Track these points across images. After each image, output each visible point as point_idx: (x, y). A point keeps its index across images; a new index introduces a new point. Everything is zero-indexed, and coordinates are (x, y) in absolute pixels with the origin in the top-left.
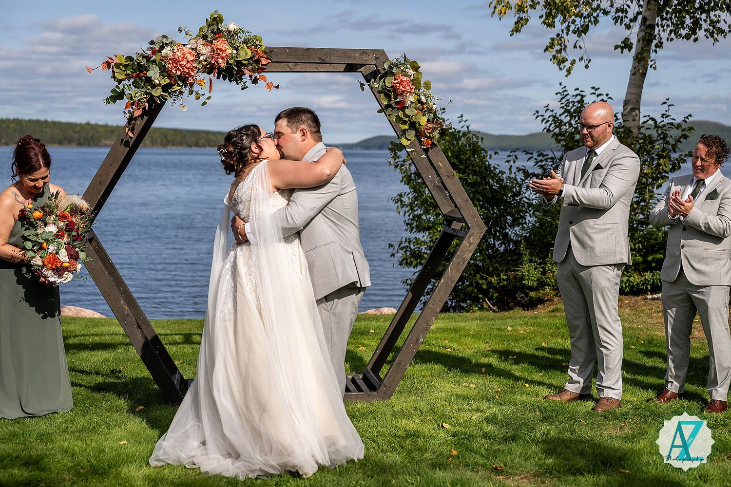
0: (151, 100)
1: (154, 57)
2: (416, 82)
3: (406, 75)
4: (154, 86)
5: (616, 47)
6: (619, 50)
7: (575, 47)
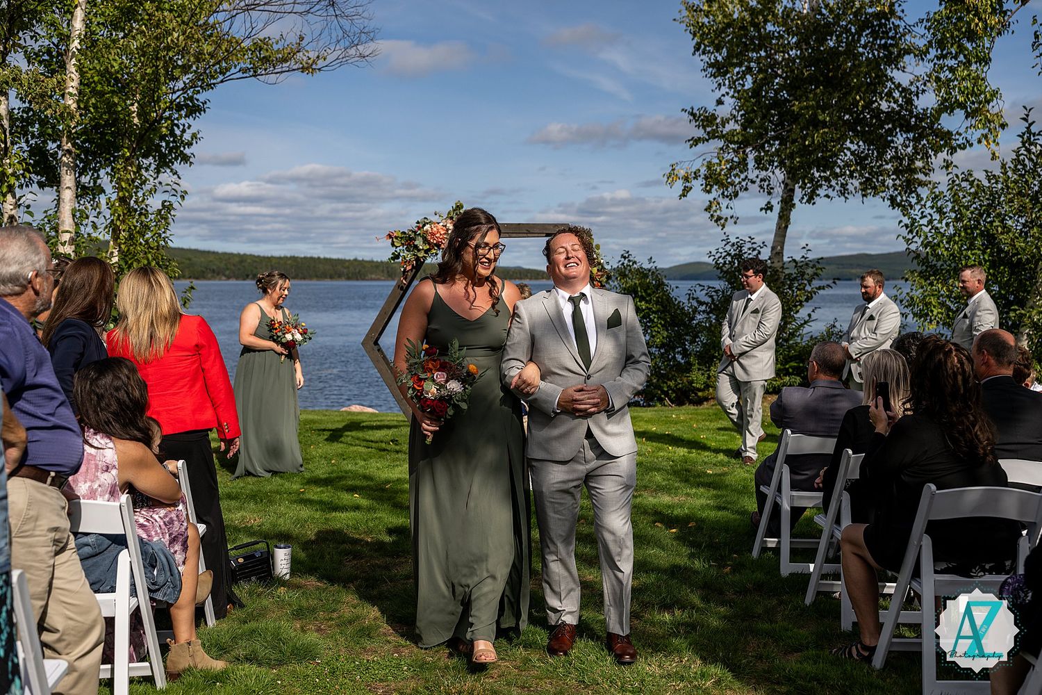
0: (418, 259)
1: (419, 232)
4: (419, 251)
5: (761, 209)
6: (764, 211)
7: (727, 207)
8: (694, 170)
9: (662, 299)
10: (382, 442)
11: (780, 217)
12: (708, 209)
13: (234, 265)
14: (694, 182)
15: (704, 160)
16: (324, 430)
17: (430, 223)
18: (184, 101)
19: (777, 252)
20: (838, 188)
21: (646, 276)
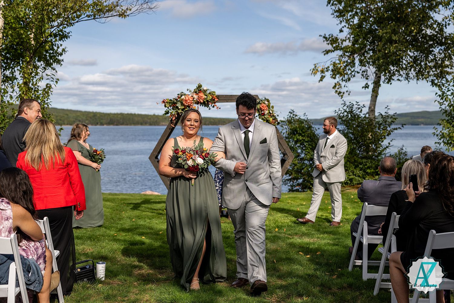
0: (178, 114)
1: (179, 99)
2: (268, 106)
3: (265, 104)
4: (179, 109)
5: (363, 87)
6: (364, 88)
7: (345, 86)
8: (326, 67)
9: (310, 134)
10: (160, 210)
11: (373, 91)
12: (334, 87)
13: (91, 118)
14: (326, 73)
15: (332, 61)
16: (131, 204)
17: (185, 95)
18: (58, 32)
19: (372, 110)
20: (404, 76)
21: (302, 123)
